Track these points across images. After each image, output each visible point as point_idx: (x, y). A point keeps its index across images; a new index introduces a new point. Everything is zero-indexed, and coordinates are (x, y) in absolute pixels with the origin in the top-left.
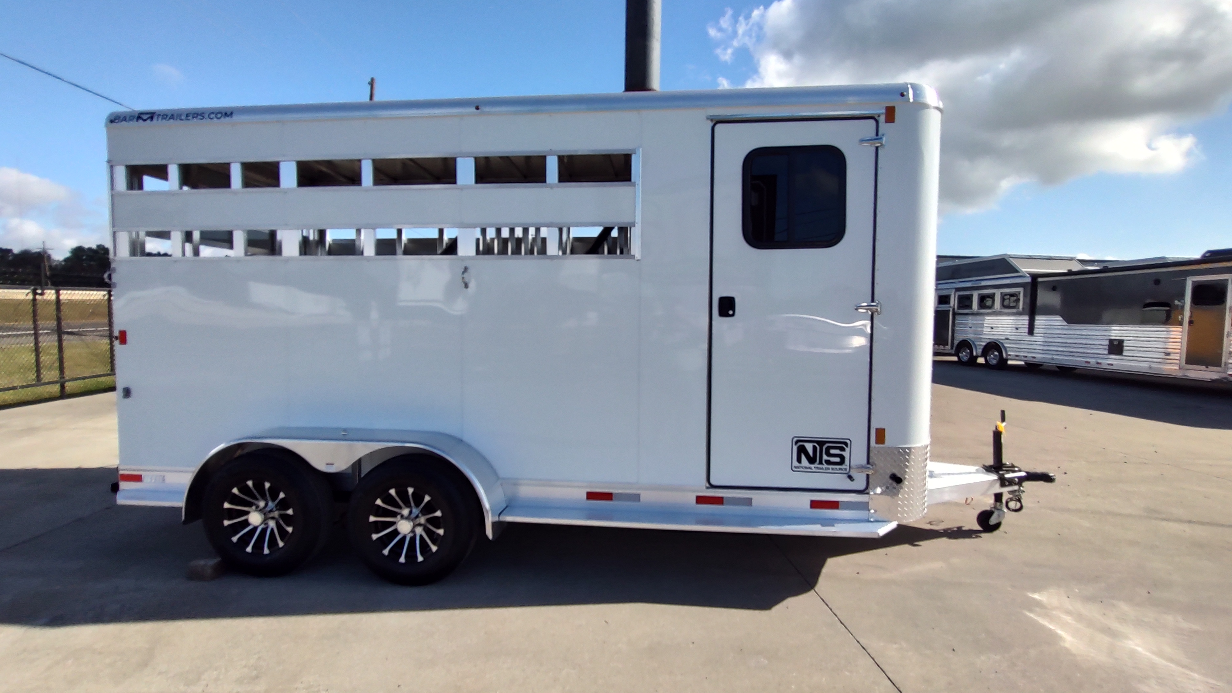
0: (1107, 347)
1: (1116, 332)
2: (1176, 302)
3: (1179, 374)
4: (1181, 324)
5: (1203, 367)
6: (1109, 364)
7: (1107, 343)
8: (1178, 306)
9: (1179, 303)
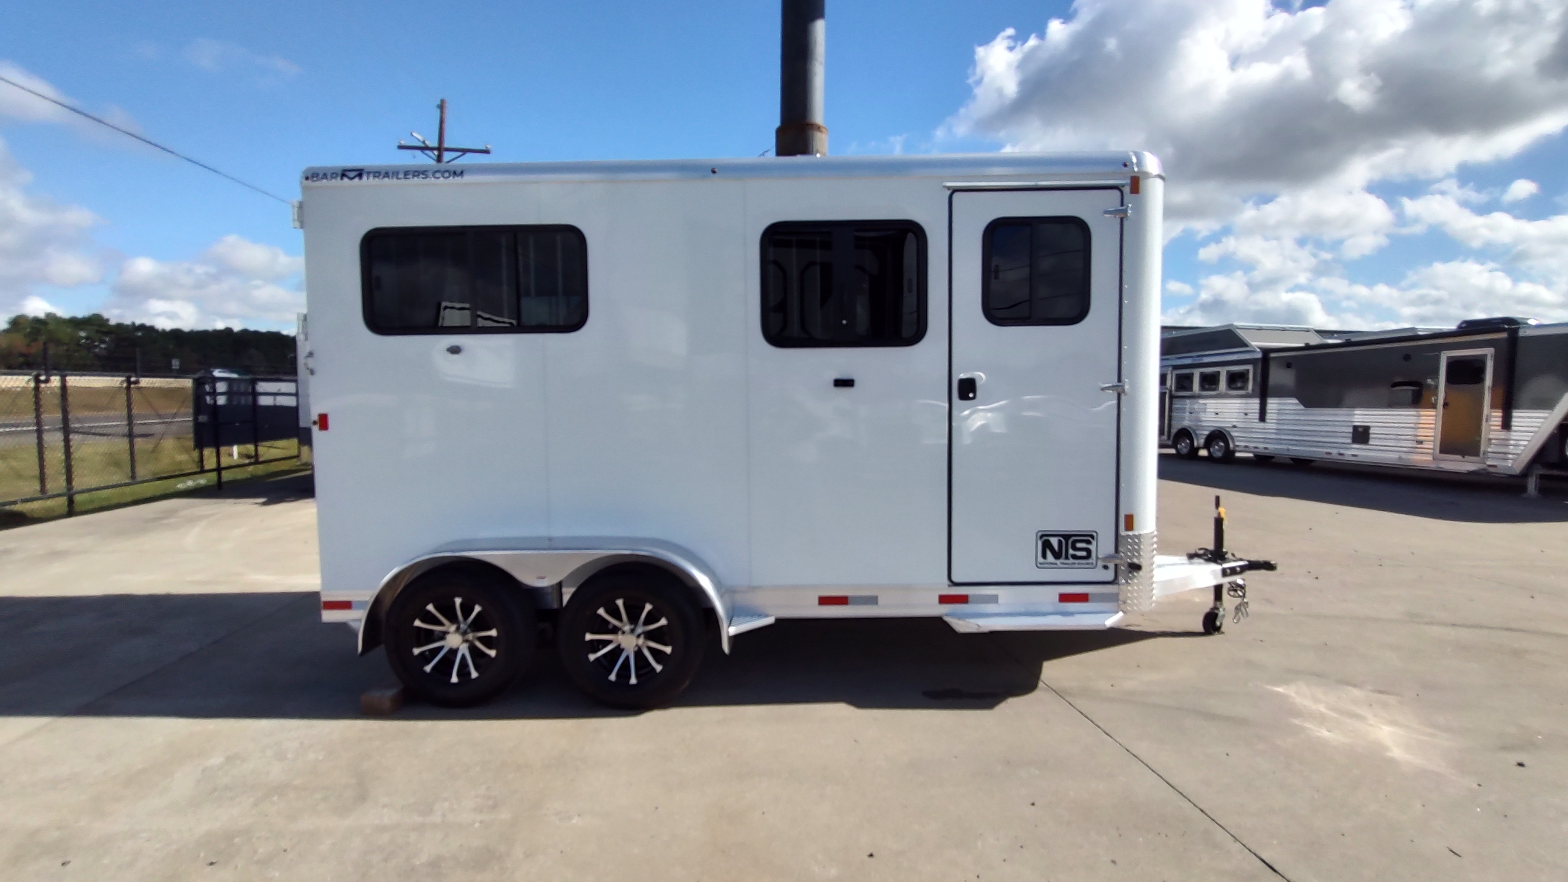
0: (1350, 435)
1: (1361, 417)
2: (1429, 381)
3: (1433, 466)
4: (1434, 406)
5: (1459, 457)
6: (1353, 455)
7: (1351, 430)
8: (1430, 386)
9: (1432, 383)
